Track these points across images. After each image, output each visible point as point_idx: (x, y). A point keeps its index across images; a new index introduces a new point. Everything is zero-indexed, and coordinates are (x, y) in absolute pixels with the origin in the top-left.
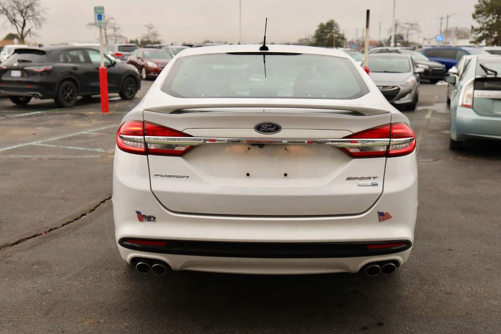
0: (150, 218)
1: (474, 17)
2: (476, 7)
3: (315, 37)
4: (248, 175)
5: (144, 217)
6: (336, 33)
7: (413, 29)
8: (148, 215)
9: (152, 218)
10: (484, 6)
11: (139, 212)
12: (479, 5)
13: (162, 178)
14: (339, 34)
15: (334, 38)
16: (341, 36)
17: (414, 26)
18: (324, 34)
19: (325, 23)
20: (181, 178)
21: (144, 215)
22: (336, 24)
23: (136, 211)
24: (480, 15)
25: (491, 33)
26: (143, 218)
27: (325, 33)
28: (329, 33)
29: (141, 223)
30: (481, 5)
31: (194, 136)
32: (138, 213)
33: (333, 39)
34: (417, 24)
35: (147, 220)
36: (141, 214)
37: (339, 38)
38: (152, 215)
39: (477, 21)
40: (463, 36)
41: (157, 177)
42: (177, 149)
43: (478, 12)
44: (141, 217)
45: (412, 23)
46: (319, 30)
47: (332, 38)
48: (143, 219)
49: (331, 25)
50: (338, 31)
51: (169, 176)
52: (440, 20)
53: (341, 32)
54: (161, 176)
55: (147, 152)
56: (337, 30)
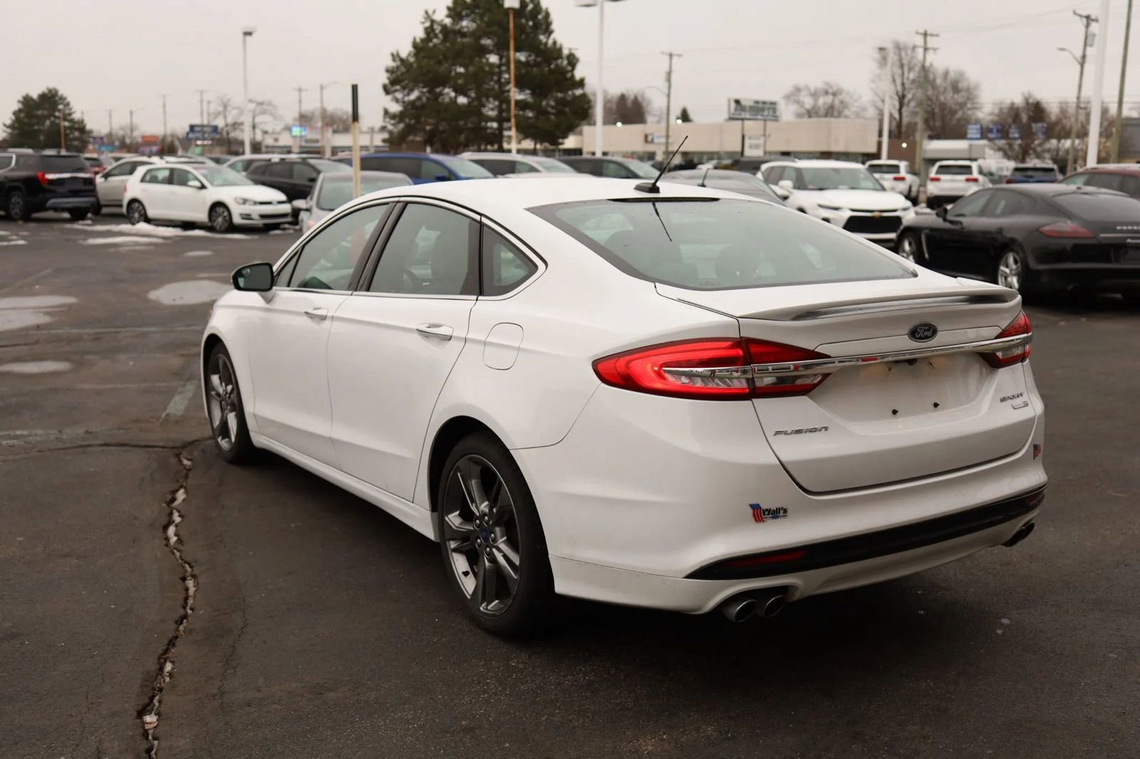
0: (777, 513)
1: (387, 90)
2: (387, 71)
3: (11, 127)
4: (895, 412)
5: (767, 513)
6: (65, 120)
7: (264, 112)
8: (773, 507)
9: (782, 512)
10: (403, 69)
11: (758, 505)
12: (393, 67)
13: (786, 436)
14: (72, 121)
15: (62, 130)
16: (76, 126)
17: (265, 107)
18: (35, 120)
19: (35, 94)
20: (818, 433)
21: (767, 510)
22: (62, 99)
23: (751, 505)
24: (398, 87)
25: (418, 121)
26: (764, 515)
27: (37, 116)
28: (48, 117)
29: (760, 525)
30: (398, 68)
31: (832, 356)
32: (755, 507)
33: (59, 132)
34: (270, 104)
35: (772, 517)
36: (761, 508)
37: (72, 128)
38: (781, 507)
39: (392, 100)
40: (341, 127)
41: (778, 436)
42: (799, 382)
43: (394, 82)
44: (760, 514)
45: (260, 99)
46: (20, 111)
47: (55, 130)
48: (763, 517)
49: (50, 100)
50: (70, 114)
51: (799, 432)
52: (297, 93)
53: (76, 116)
54: (786, 433)
55: (753, 393)
56: (67, 112)
